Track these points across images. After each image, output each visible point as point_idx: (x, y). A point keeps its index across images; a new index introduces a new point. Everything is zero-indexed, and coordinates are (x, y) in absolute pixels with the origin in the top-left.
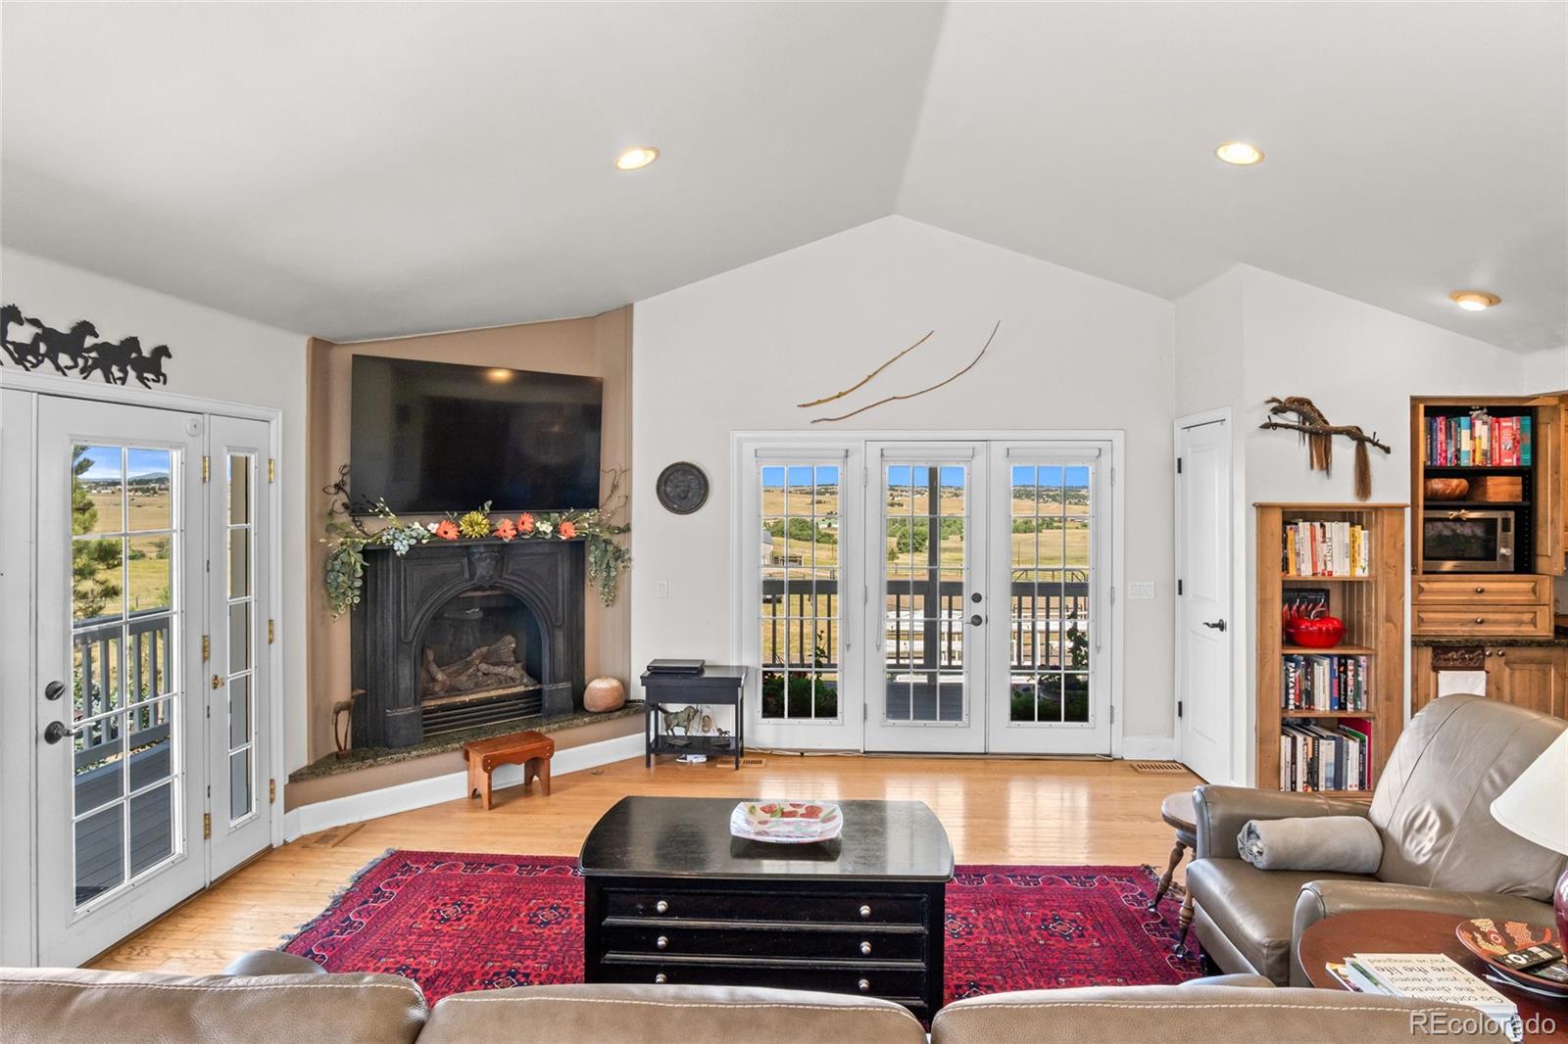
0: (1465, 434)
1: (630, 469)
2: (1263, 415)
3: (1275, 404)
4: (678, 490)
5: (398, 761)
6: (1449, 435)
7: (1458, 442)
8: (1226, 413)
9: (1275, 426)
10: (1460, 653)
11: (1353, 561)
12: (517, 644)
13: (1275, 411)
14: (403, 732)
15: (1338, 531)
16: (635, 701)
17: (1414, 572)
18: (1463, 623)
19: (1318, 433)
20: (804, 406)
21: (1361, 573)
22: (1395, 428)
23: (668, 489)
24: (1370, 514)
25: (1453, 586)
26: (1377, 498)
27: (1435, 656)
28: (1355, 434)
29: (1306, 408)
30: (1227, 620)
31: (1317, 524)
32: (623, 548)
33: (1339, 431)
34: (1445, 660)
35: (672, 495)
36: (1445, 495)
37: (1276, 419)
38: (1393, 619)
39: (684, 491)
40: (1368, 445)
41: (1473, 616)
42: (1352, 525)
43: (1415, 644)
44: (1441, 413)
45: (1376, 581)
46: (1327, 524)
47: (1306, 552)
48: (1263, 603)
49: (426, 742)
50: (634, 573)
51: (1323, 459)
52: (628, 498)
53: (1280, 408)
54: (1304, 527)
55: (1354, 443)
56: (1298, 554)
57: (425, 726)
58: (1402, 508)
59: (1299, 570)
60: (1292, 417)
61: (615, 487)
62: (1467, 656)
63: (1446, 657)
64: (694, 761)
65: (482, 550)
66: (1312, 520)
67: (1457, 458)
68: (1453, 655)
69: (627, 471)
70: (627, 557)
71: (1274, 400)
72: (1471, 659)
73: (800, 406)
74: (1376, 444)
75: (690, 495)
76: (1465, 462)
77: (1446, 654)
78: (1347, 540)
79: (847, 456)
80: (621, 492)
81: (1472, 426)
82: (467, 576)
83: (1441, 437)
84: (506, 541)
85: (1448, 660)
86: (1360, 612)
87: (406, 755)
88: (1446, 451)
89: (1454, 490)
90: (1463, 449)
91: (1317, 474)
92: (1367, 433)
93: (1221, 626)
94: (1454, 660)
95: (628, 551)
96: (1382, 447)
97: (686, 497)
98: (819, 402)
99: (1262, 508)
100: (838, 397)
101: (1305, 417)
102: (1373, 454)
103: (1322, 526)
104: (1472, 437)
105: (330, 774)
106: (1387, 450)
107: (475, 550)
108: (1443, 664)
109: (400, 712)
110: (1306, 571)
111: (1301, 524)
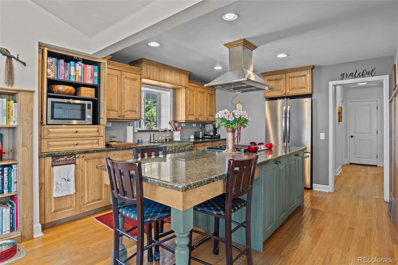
0: (72, 68)
6: (65, 68)
7: (70, 71)
10: (65, 158)
17: (40, 124)
18: (69, 145)
27: (53, 161)
34: (57, 161)
36: (63, 92)
41: (74, 142)
42: (9, 100)
43: (40, 156)
58: (33, 93)
62: (68, 159)
63: (58, 160)
67: (70, 78)
68: (61, 159)
72: (69, 160)
76: (72, 80)
77: (59, 159)
81: (75, 66)
83: (62, 68)
85: (59, 161)
88: (65, 74)
89: (67, 90)
90: (71, 75)
94: (62, 161)
104: (75, 70)
108: (57, 163)
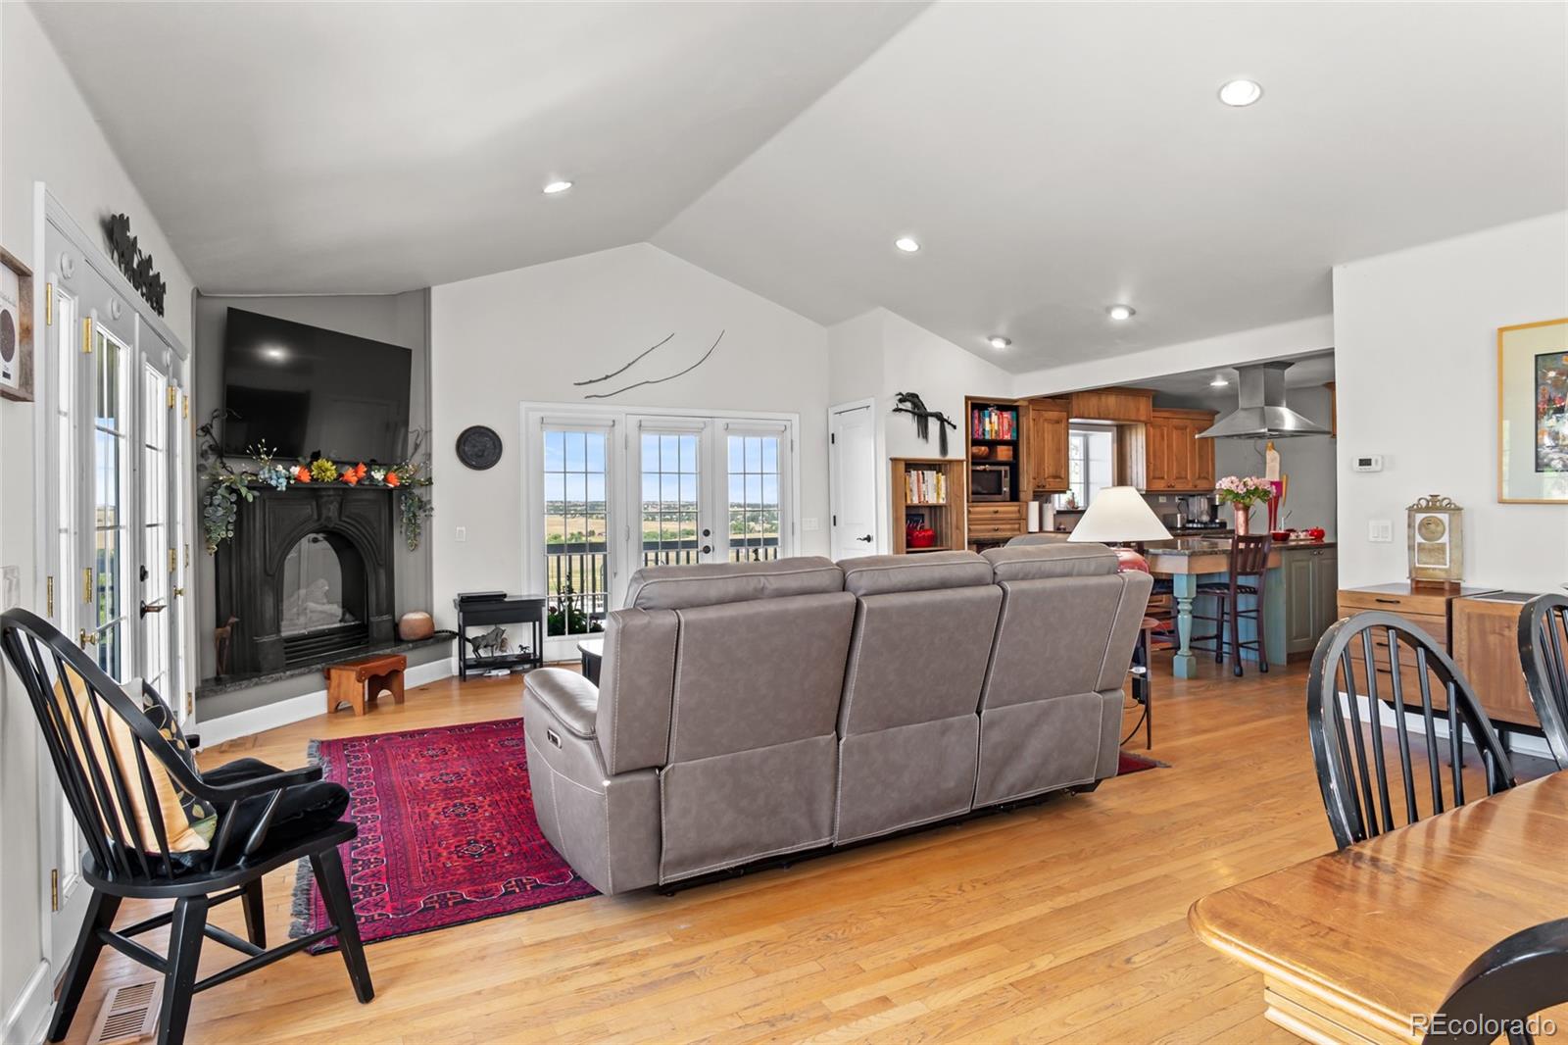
0: (987, 420)
1: (431, 431)
2: (893, 403)
3: (900, 397)
4: (476, 449)
5: (277, 680)
6: (980, 421)
7: (984, 425)
8: (871, 401)
9: (901, 410)
11: (938, 494)
12: (329, 586)
13: (901, 401)
14: (271, 657)
15: (930, 475)
16: (440, 632)
17: (968, 501)
18: (989, 531)
19: (922, 415)
20: (579, 384)
21: (941, 502)
22: (957, 414)
23: (466, 449)
24: (946, 465)
25: (985, 509)
26: (950, 456)
27: (977, 547)
28: (939, 416)
29: (916, 400)
30: (873, 534)
31: (920, 472)
32: (424, 499)
33: (932, 415)
35: (469, 453)
36: (980, 455)
37: (901, 406)
38: (959, 528)
39: (480, 450)
40: (946, 423)
41: (993, 527)
42: (937, 473)
43: (969, 543)
44: (978, 407)
45: (950, 506)
46: (925, 472)
47: (915, 489)
48: (896, 520)
49: (289, 667)
50: (435, 520)
51: (924, 432)
52: (429, 456)
53: (903, 399)
54: (914, 473)
55: (939, 423)
56: (911, 490)
57: (286, 653)
58: (962, 461)
59: (912, 500)
60: (908, 405)
61: (417, 447)
64: (500, 674)
65: (331, 492)
66: (918, 470)
67: (984, 434)
69: (428, 432)
70: (428, 507)
71: (900, 394)
73: (576, 384)
74: (949, 423)
75: (486, 454)
76: (987, 437)
78: (935, 482)
79: (614, 425)
80: (422, 450)
81: (990, 416)
82: (315, 517)
83: (976, 422)
84: (352, 485)
86: (941, 526)
87: (282, 674)
88: (980, 430)
89: (984, 453)
90: (986, 429)
91: (921, 441)
92: (945, 417)
93: (869, 539)
95: (430, 502)
96: (952, 425)
97: (482, 456)
98: (591, 382)
99: (894, 460)
100: (605, 378)
101: (913, 403)
102: (948, 429)
103: (923, 474)
104: (990, 423)
105: (226, 692)
106: (955, 427)
107: (324, 493)
109: (266, 639)
110: (916, 501)
111: (912, 472)
